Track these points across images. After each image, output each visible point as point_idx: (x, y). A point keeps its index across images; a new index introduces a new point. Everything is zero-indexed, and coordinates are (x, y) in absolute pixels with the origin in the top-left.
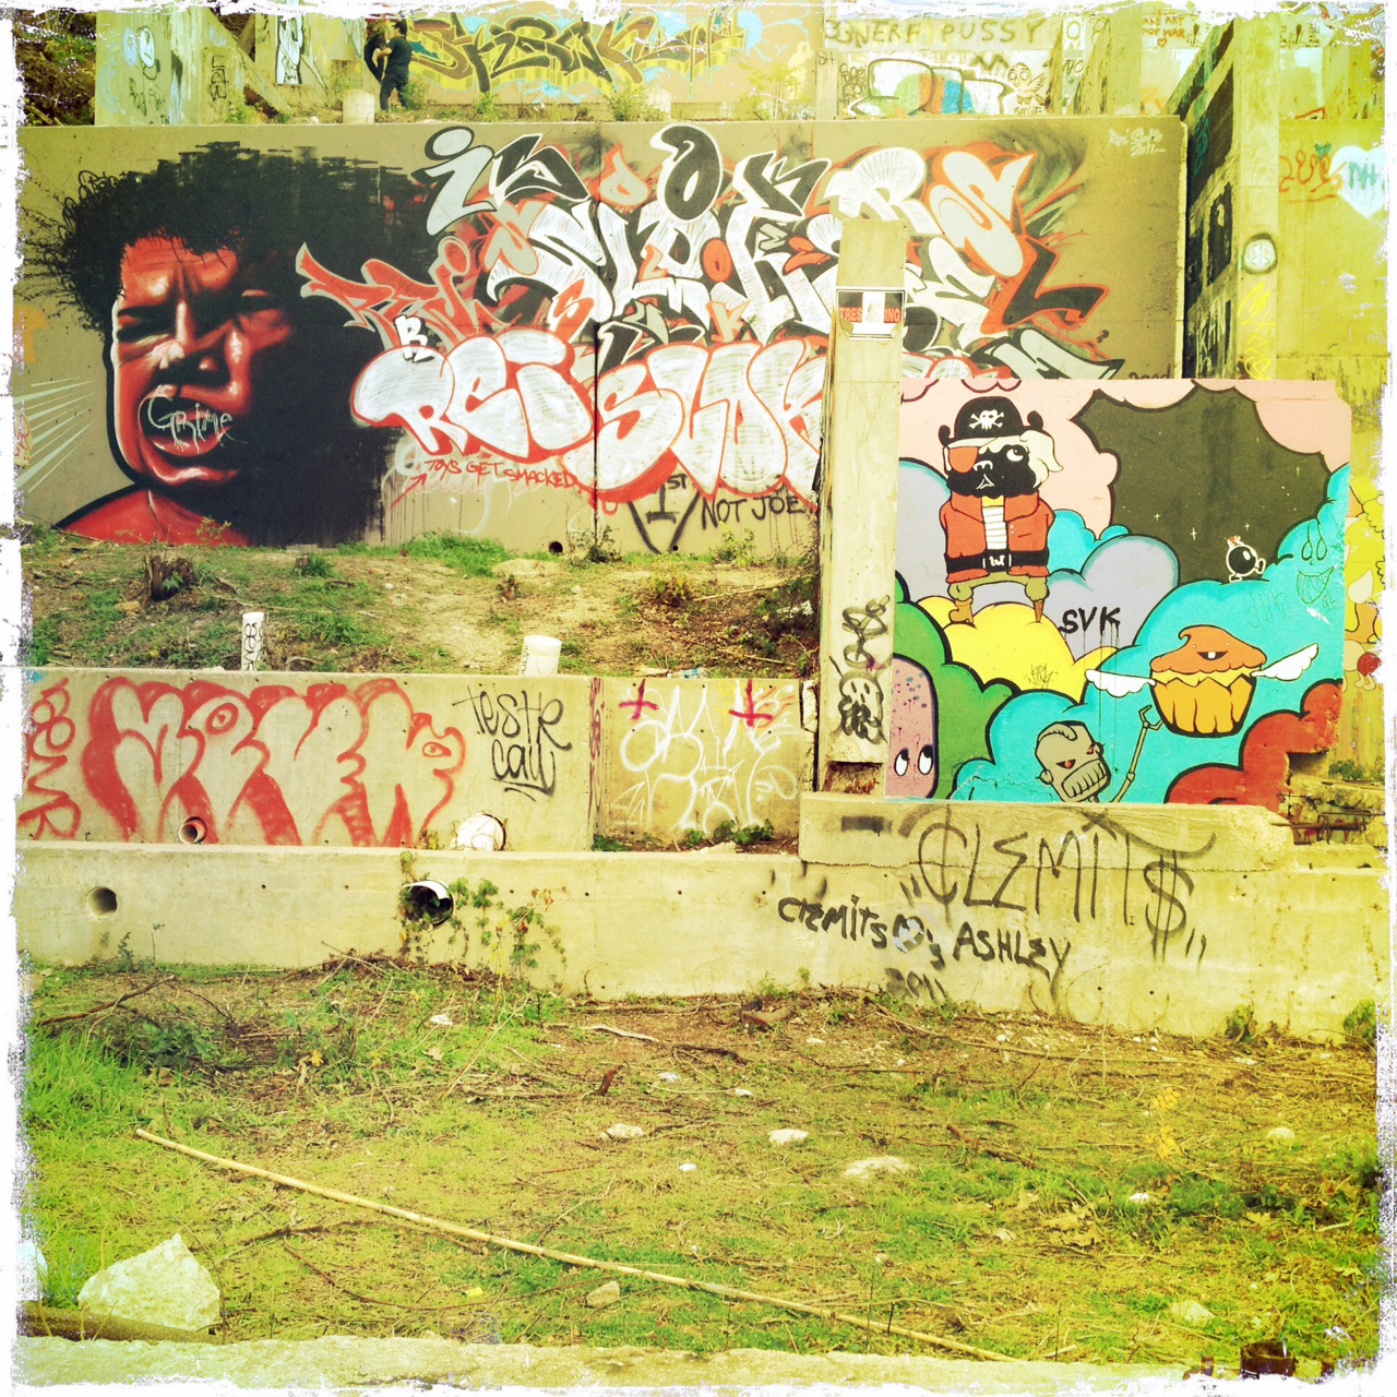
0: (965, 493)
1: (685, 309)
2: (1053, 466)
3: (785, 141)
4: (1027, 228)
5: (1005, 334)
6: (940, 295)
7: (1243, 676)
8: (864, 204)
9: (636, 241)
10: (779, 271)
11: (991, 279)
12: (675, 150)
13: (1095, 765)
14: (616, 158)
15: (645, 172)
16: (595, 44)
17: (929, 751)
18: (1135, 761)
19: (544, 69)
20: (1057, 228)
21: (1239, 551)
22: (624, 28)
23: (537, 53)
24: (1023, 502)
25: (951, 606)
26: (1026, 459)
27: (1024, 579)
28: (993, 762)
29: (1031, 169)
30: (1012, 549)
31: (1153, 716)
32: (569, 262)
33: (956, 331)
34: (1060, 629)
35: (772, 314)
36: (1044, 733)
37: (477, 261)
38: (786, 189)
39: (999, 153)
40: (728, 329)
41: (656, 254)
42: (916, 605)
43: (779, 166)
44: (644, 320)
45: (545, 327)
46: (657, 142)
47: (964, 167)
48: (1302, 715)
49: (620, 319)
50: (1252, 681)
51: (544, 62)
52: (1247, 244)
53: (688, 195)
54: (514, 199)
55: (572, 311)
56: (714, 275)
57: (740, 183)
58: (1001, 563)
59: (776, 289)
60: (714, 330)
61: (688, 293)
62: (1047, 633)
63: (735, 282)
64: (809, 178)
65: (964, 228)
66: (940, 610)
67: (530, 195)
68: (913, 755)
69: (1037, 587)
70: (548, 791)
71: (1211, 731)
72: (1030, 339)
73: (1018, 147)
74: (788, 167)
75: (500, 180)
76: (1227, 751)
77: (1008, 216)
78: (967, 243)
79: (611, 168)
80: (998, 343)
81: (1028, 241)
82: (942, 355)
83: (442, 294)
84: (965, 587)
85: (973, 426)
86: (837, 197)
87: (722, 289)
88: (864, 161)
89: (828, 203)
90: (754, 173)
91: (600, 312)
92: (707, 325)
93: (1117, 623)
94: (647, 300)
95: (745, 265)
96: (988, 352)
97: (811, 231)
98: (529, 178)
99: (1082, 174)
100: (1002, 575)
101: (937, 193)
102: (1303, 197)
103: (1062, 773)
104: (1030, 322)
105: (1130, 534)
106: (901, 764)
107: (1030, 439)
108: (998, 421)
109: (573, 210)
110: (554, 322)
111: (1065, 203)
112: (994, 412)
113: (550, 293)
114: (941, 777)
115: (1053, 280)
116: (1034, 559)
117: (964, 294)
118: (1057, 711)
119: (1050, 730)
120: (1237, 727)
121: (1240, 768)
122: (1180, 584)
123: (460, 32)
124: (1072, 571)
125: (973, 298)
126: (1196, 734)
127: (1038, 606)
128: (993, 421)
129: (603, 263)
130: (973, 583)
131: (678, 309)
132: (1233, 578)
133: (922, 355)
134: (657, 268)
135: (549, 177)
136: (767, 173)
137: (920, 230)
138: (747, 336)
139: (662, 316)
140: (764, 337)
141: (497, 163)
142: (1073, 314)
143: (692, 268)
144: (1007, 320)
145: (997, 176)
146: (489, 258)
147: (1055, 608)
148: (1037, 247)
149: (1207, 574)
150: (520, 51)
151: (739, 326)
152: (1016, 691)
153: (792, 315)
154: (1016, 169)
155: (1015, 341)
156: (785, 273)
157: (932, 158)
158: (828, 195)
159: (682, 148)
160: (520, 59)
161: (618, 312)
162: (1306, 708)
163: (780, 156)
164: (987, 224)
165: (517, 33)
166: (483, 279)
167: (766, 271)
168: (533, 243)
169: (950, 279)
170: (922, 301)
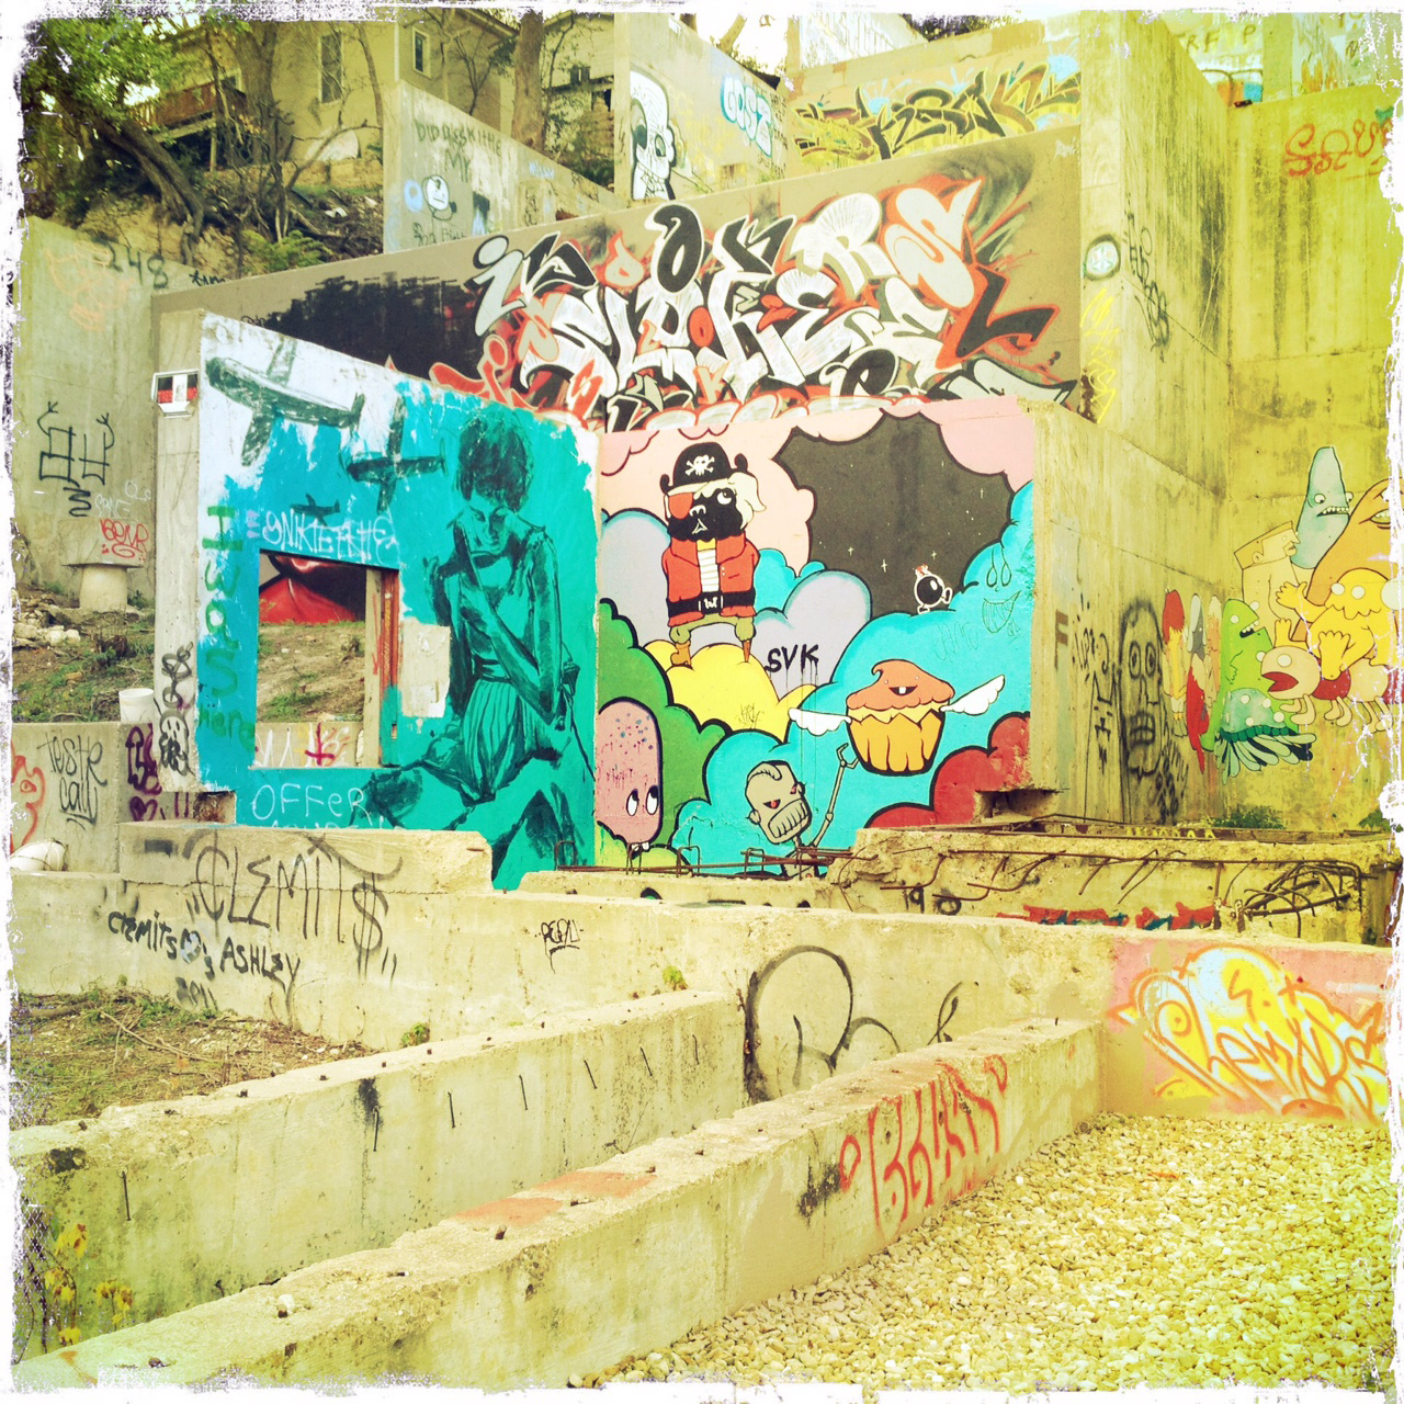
0: (682, 539)
1: (676, 376)
2: (757, 506)
3: (756, 204)
4: (977, 256)
5: (958, 366)
6: (898, 334)
7: (932, 711)
8: (826, 255)
9: (635, 318)
10: (753, 330)
11: (945, 312)
12: (664, 228)
13: (797, 805)
14: (618, 245)
15: (640, 254)
16: (988, 103)
17: (656, 792)
18: (833, 802)
19: (940, 136)
20: (1007, 251)
21: (926, 581)
22: (1017, 81)
23: (934, 122)
24: (733, 543)
25: (672, 649)
26: (734, 500)
27: (734, 620)
28: (709, 802)
29: (980, 195)
30: (724, 590)
31: (849, 755)
32: (581, 344)
33: (912, 369)
34: (766, 668)
35: (747, 371)
36: (752, 774)
37: (513, 355)
38: (758, 251)
39: (950, 183)
40: (712, 390)
41: (651, 328)
42: (643, 649)
43: (750, 232)
44: (642, 392)
45: (564, 407)
46: (651, 224)
47: (916, 204)
48: (990, 751)
49: (623, 393)
50: (941, 716)
51: (941, 129)
52: (1088, 250)
53: (675, 270)
54: (539, 295)
55: (584, 391)
56: (698, 342)
57: (719, 252)
58: (714, 605)
59: (751, 346)
60: (700, 393)
61: (677, 362)
62: (754, 671)
63: (717, 347)
64: (777, 235)
65: (917, 265)
66: (663, 653)
67: (552, 288)
68: (642, 796)
69: (745, 627)
70: (93, 821)
71: (902, 769)
72: (983, 369)
73: (967, 175)
74: (759, 229)
75: (529, 278)
76: (917, 790)
77: (958, 246)
78: (921, 279)
79: (614, 254)
80: (952, 377)
81: (979, 269)
82: (900, 395)
83: (487, 387)
84: (683, 629)
85: (688, 472)
86: (802, 252)
87: (706, 353)
88: (825, 213)
89: (794, 258)
90: (730, 242)
91: (607, 390)
92: (694, 389)
93: (816, 660)
94: (644, 372)
95: (725, 328)
96: (943, 387)
97: (780, 288)
98: (551, 274)
99: (1030, 191)
100: (715, 617)
101: (892, 232)
102: (1362, 171)
103: (767, 813)
104: (983, 351)
105: (827, 569)
106: (632, 803)
107: (737, 481)
108: (709, 466)
109: (585, 297)
110: (571, 401)
111: (1013, 224)
112: (706, 457)
113: (567, 375)
114: (665, 818)
115: (1004, 306)
116: (743, 599)
117: (919, 331)
118: (763, 751)
119: (758, 770)
120: (928, 764)
121: (931, 808)
122: (872, 618)
123: (864, 114)
124: (775, 610)
125: (927, 334)
126: (889, 772)
127: (746, 645)
128: (705, 467)
129: (609, 342)
130: (690, 625)
131: (671, 378)
132: (922, 610)
133: (882, 397)
134: (652, 341)
135: (567, 270)
136: (741, 238)
137: (877, 273)
138: (728, 396)
139: (658, 385)
140: (742, 395)
141: (527, 263)
142: (1024, 338)
143: (681, 337)
144: (961, 352)
145: (947, 207)
146: (523, 352)
147: (761, 649)
148: (985, 273)
149: (897, 607)
150: (919, 123)
151: (720, 387)
152: (729, 732)
153: (765, 371)
154: (965, 197)
155: (968, 373)
156: (759, 331)
157: (886, 200)
158: (794, 250)
159: (670, 226)
160: (919, 131)
161: (622, 386)
162: (994, 744)
163: (752, 220)
164: (939, 258)
165: (916, 106)
166: (518, 367)
167: (742, 331)
168: (555, 331)
169: (907, 318)
170: (880, 343)
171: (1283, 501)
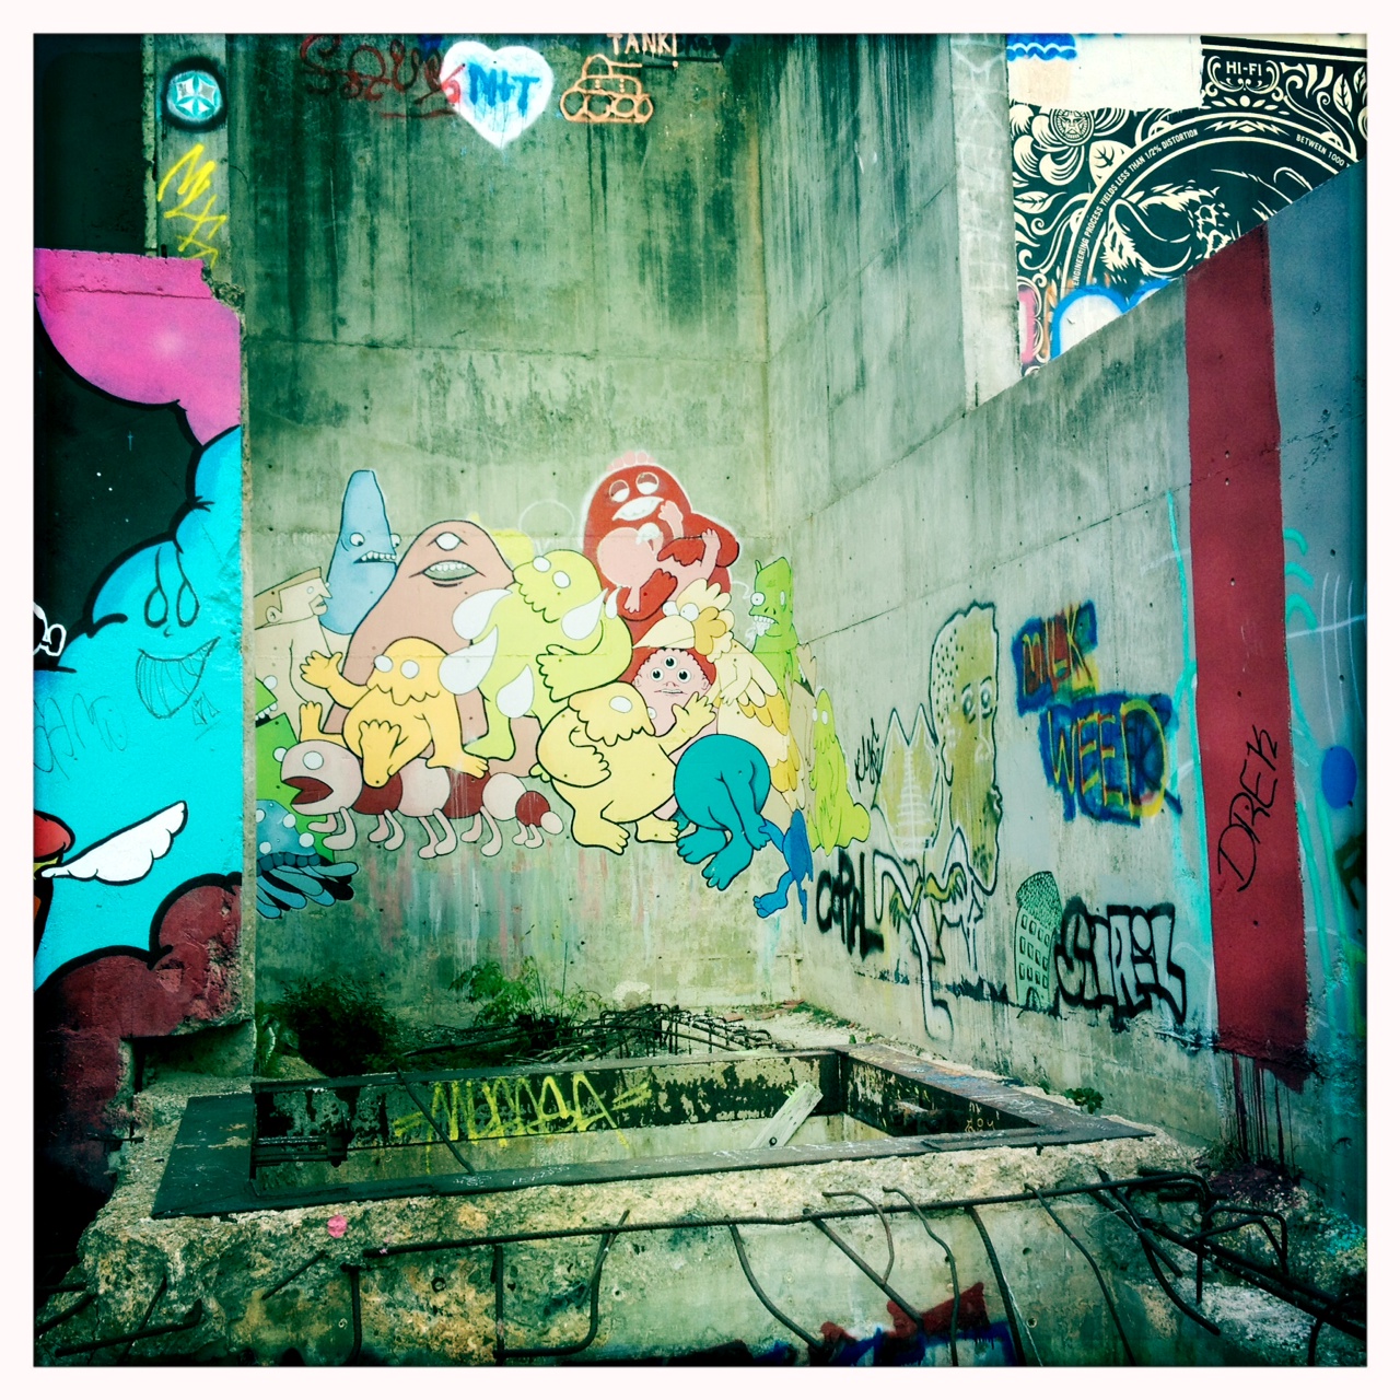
48: (154, 955)
162: (165, 939)
171: (309, 538)
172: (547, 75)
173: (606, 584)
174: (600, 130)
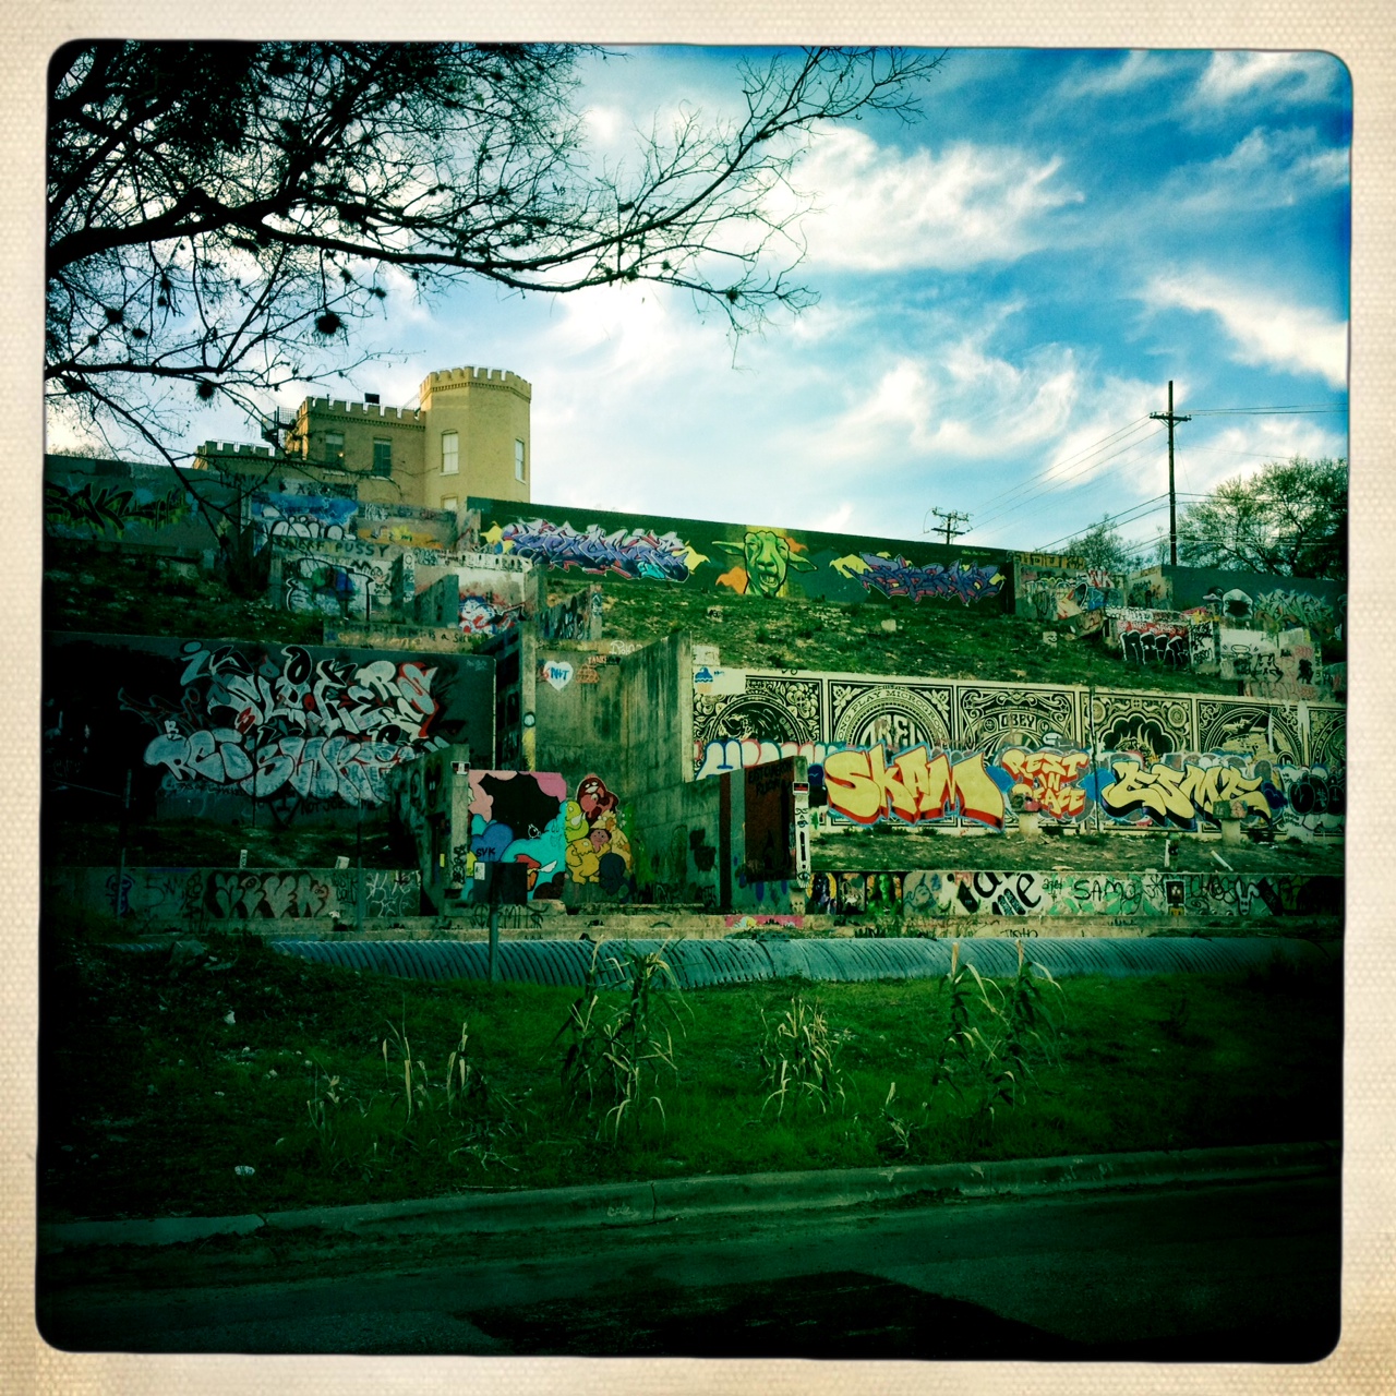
1: (295, 721)
3: (338, 655)
4: (436, 696)
5: (428, 737)
6: (402, 720)
7: (534, 871)
8: (371, 683)
9: (274, 692)
10: (336, 708)
11: (422, 715)
12: (292, 656)
14: (266, 658)
15: (279, 664)
16: (93, 504)
20: (449, 696)
21: (532, 829)
22: (114, 496)
29: (437, 673)
32: (244, 700)
33: (409, 735)
35: (333, 725)
37: (203, 698)
38: (339, 674)
39: (425, 665)
40: (314, 730)
41: (283, 698)
43: (336, 665)
44: (277, 726)
45: (233, 727)
46: (284, 652)
47: (411, 670)
48: (553, 884)
49: (267, 725)
50: (537, 873)
52: (525, 716)
53: (297, 675)
54: (221, 672)
55: (246, 720)
56: (308, 708)
57: (319, 671)
59: (334, 715)
60: (308, 731)
61: (300, 717)
63: (317, 712)
64: (348, 670)
65: (412, 695)
67: (228, 671)
70: (354, 903)
72: (438, 740)
74: (340, 666)
75: (214, 664)
77: (428, 690)
78: (412, 700)
79: (264, 661)
80: (426, 741)
81: (437, 701)
82: (403, 744)
83: (186, 711)
86: (360, 679)
87: (311, 714)
88: (371, 665)
89: (356, 681)
90: (325, 668)
91: (257, 722)
92: (305, 729)
93: (494, 853)
94: (279, 717)
95: (321, 704)
96: (421, 744)
97: (349, 692)
98: (227, 664)
99: (457, 676)
101: (401, 680)
104: (437, 733)
105: (499, 823)
109: (247, 678)
110: (237, 725)
111: (451, 687)
113: (236, 712)
115: (447, 717)
117: (411, 721)
120: (533, 889)
122: (513, 840)
124: (479, 836)
125: (415, 722)
129: (260, 701)
131: (292, 722)
132: (531, 838)
133: (395, 746)
134: (283, 704)
135: (236, 664)
136: (331, 667)
137: (394, 694)
138: (322, 734)
139: (285, 724)
140: (329, 735)
141: (213, 657)
142: (454, 730)
143: (299, 704)
144: (429, 732)
145: (424, 674)
146: (209, 697)
147: (473, 848)
148: (440, 703)
149: (522, 836)
151: (319, 729)
153: (341, 726)
154: (432, 672)
155: (432, 741)
156: (338, 708)
157: (399, 667)
158: (356, 678)
159: (295, 655)
161: (266, 722)
162: (554, 882)
163: (336, 661)
164: (420, 693)
166: (205, 704)
167: (329, 706)
168: (228, 691)
169: (406, 714)
170: (394, 722)
172: (571, 670)
173: (583, 811)
174: (585, 685)
